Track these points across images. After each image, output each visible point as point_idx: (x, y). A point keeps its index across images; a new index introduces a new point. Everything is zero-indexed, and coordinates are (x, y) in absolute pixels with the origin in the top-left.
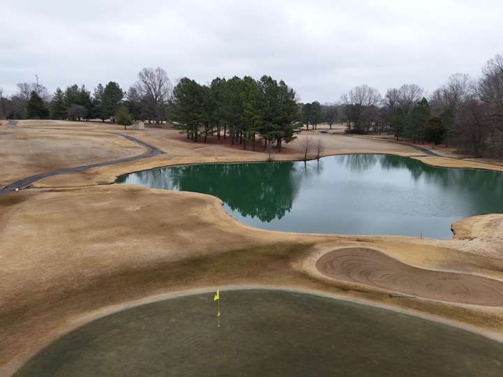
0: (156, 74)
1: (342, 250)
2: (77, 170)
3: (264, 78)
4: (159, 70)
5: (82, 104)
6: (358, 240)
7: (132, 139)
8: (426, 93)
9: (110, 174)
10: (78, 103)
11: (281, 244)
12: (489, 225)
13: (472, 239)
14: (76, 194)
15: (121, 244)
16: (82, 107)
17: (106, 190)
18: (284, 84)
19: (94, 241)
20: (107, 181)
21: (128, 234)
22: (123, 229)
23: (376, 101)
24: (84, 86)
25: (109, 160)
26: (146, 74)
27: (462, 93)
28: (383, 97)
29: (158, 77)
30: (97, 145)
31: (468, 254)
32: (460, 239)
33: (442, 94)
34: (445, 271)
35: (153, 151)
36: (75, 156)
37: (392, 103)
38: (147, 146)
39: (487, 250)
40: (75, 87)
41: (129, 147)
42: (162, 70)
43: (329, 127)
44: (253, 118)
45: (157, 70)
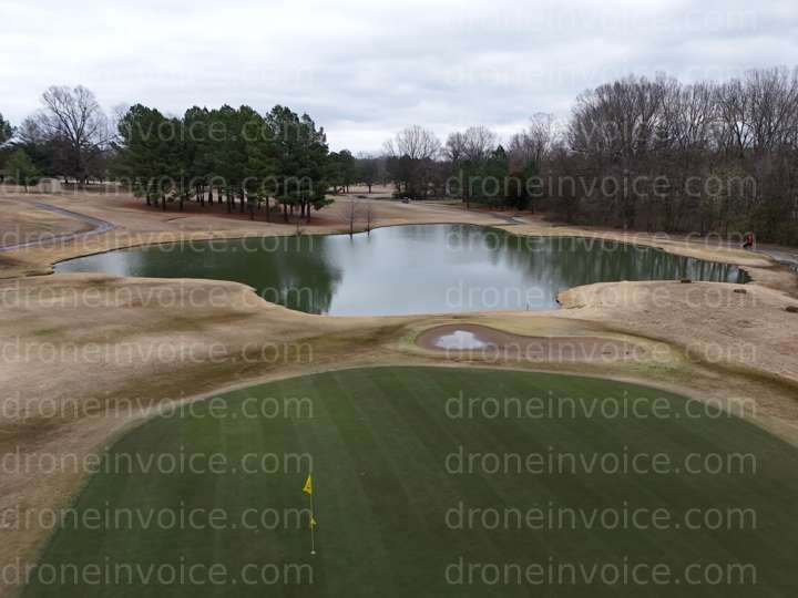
0: (74, 95)
3: (277, 109)
4: (79, 90)
8: (500, 139)
18: (310, 120)
23: (433, 151)
26: (57, 96)
27: (547, 139)
28: (444, 145)
29: (80, 102)
32: (569, 308)
33: (521, 141)
37: (456, 153)
38: (84, 216)
42: (87, 91)
43: (367, 190)
44: (265, 170)
45: (76, 90)
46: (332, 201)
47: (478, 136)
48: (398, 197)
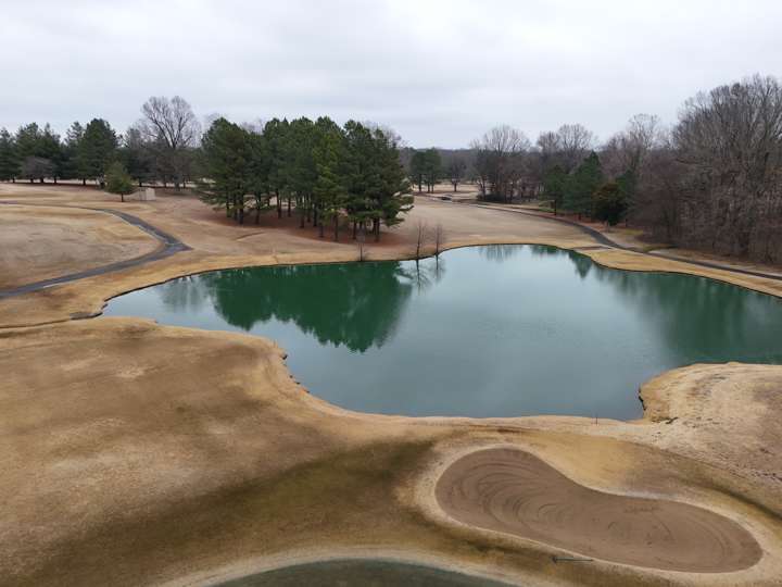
0: (171, 106)
1: (476, 454)
2: (35, 290)
3: (350, 124)
4: (176, 100)
5: (47, 157)
6: (502, 431)
7: (134, 221)
9: (94, 296)
10: (39, 155)
11: (380, 446)
12: (694, 392)
13: (671, 421)
14: (31, 343)
15: (106, 459)
16: (46, 162)
17: (85, 332)
18: (382, 135)
19: (58, 453)
20: (88, 310)
21: (120, 433)
22: (113, 423)
24: (48, 126)
25: (93, 266)
26: (155, 107)
27: (648, 144)
28: (534, 144)
29: (177, 113)
30: (72, 236)
31: (666, 453)
32: (654, 420)
34: (636, 494)
35: (170, 244)
36: (33, 257)
37: (546, 153)
38: (160, 233)
39: (696, 446)
40: (34, 127)
41: (129, 239)
42: (183, 101)
43: (453, 189)
44: (334, 189)
45: (173, 101)
46: (402, 220)
47: (572, 134)
48: (483, 199)
